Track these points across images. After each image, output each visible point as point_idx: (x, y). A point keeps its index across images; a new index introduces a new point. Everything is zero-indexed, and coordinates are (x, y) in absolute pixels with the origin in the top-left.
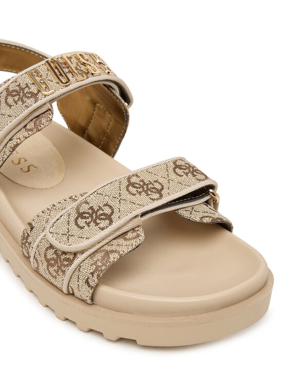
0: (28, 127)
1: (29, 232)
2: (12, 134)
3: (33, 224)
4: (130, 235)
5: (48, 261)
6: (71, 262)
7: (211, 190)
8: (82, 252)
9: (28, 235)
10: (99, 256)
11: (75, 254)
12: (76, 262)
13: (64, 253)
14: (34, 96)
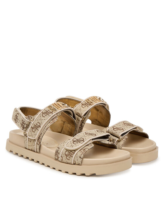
0: (50, 122)
1: (58, 150)
2: (46, 125)
3: (59, 147)
4: (89, 145)
5: (66, 155)
6: (74, 153)
7: (109, 137)
8: (77, 150)
9: (58, 151)
10: (82, 150)
11: (75, 151)
12: (76, 153)
13: (71, 151)
14: (52, 113)
